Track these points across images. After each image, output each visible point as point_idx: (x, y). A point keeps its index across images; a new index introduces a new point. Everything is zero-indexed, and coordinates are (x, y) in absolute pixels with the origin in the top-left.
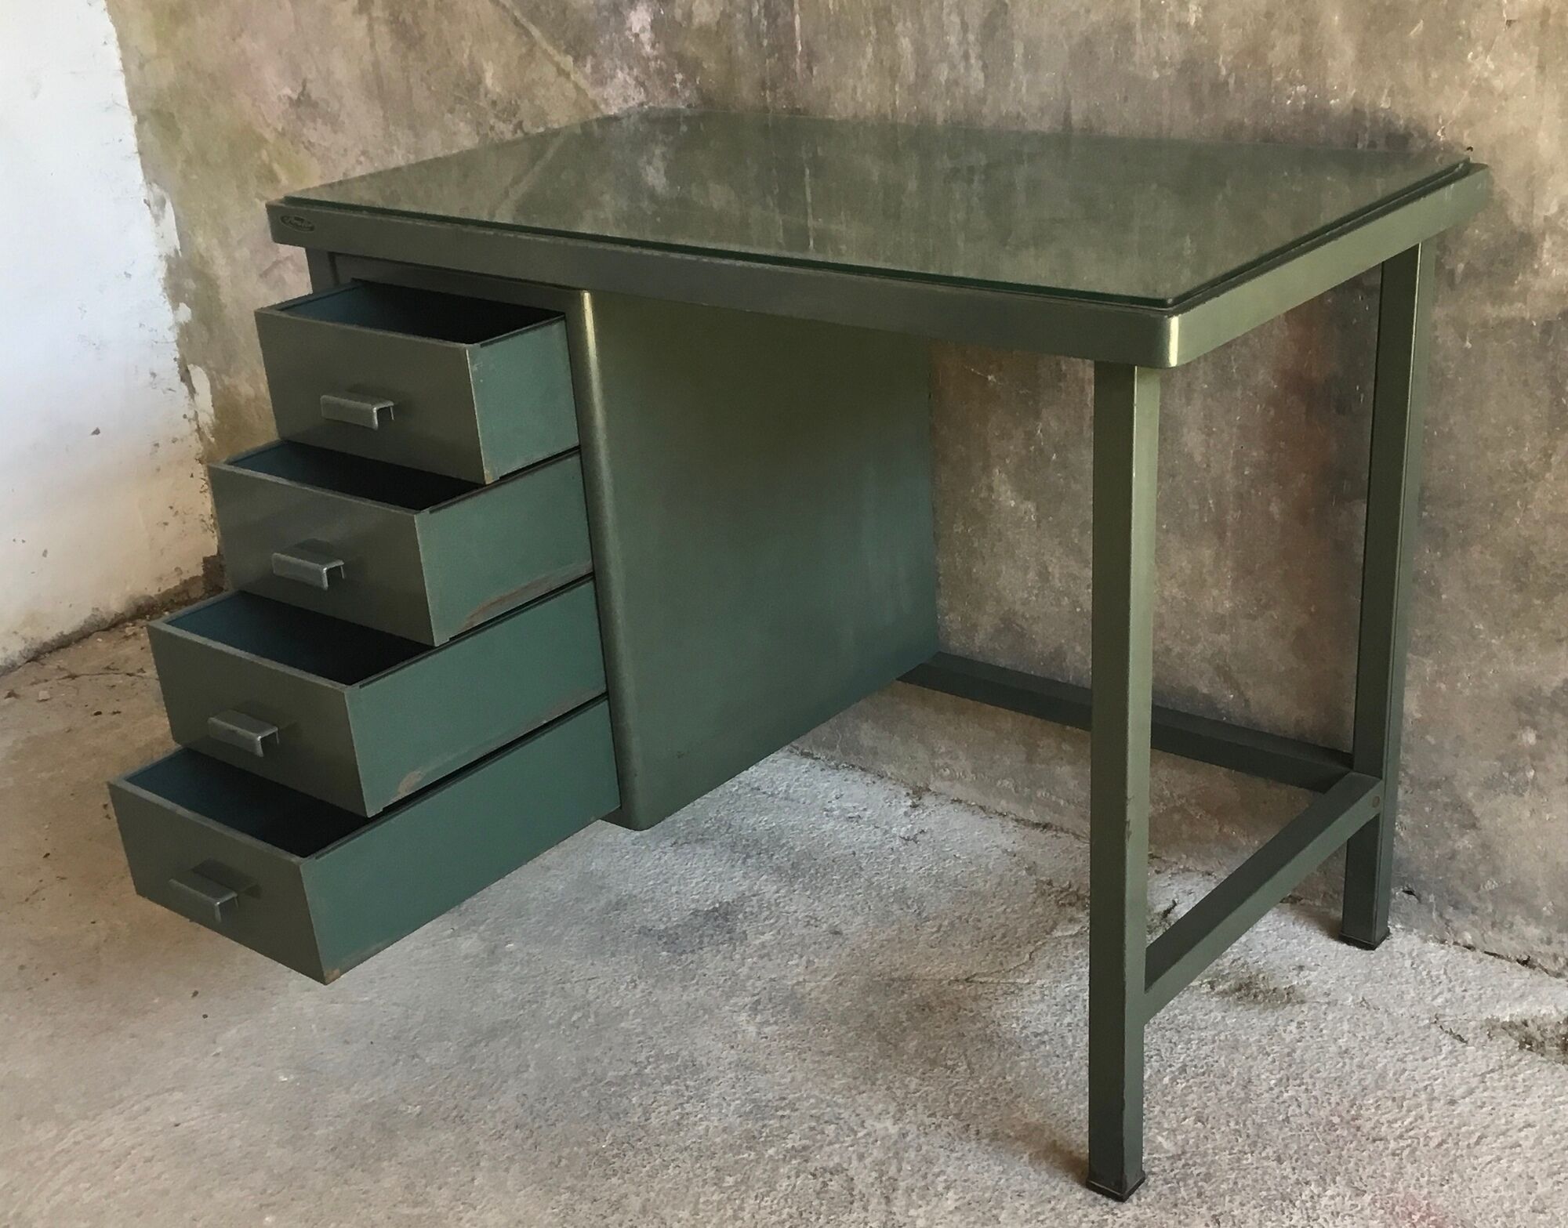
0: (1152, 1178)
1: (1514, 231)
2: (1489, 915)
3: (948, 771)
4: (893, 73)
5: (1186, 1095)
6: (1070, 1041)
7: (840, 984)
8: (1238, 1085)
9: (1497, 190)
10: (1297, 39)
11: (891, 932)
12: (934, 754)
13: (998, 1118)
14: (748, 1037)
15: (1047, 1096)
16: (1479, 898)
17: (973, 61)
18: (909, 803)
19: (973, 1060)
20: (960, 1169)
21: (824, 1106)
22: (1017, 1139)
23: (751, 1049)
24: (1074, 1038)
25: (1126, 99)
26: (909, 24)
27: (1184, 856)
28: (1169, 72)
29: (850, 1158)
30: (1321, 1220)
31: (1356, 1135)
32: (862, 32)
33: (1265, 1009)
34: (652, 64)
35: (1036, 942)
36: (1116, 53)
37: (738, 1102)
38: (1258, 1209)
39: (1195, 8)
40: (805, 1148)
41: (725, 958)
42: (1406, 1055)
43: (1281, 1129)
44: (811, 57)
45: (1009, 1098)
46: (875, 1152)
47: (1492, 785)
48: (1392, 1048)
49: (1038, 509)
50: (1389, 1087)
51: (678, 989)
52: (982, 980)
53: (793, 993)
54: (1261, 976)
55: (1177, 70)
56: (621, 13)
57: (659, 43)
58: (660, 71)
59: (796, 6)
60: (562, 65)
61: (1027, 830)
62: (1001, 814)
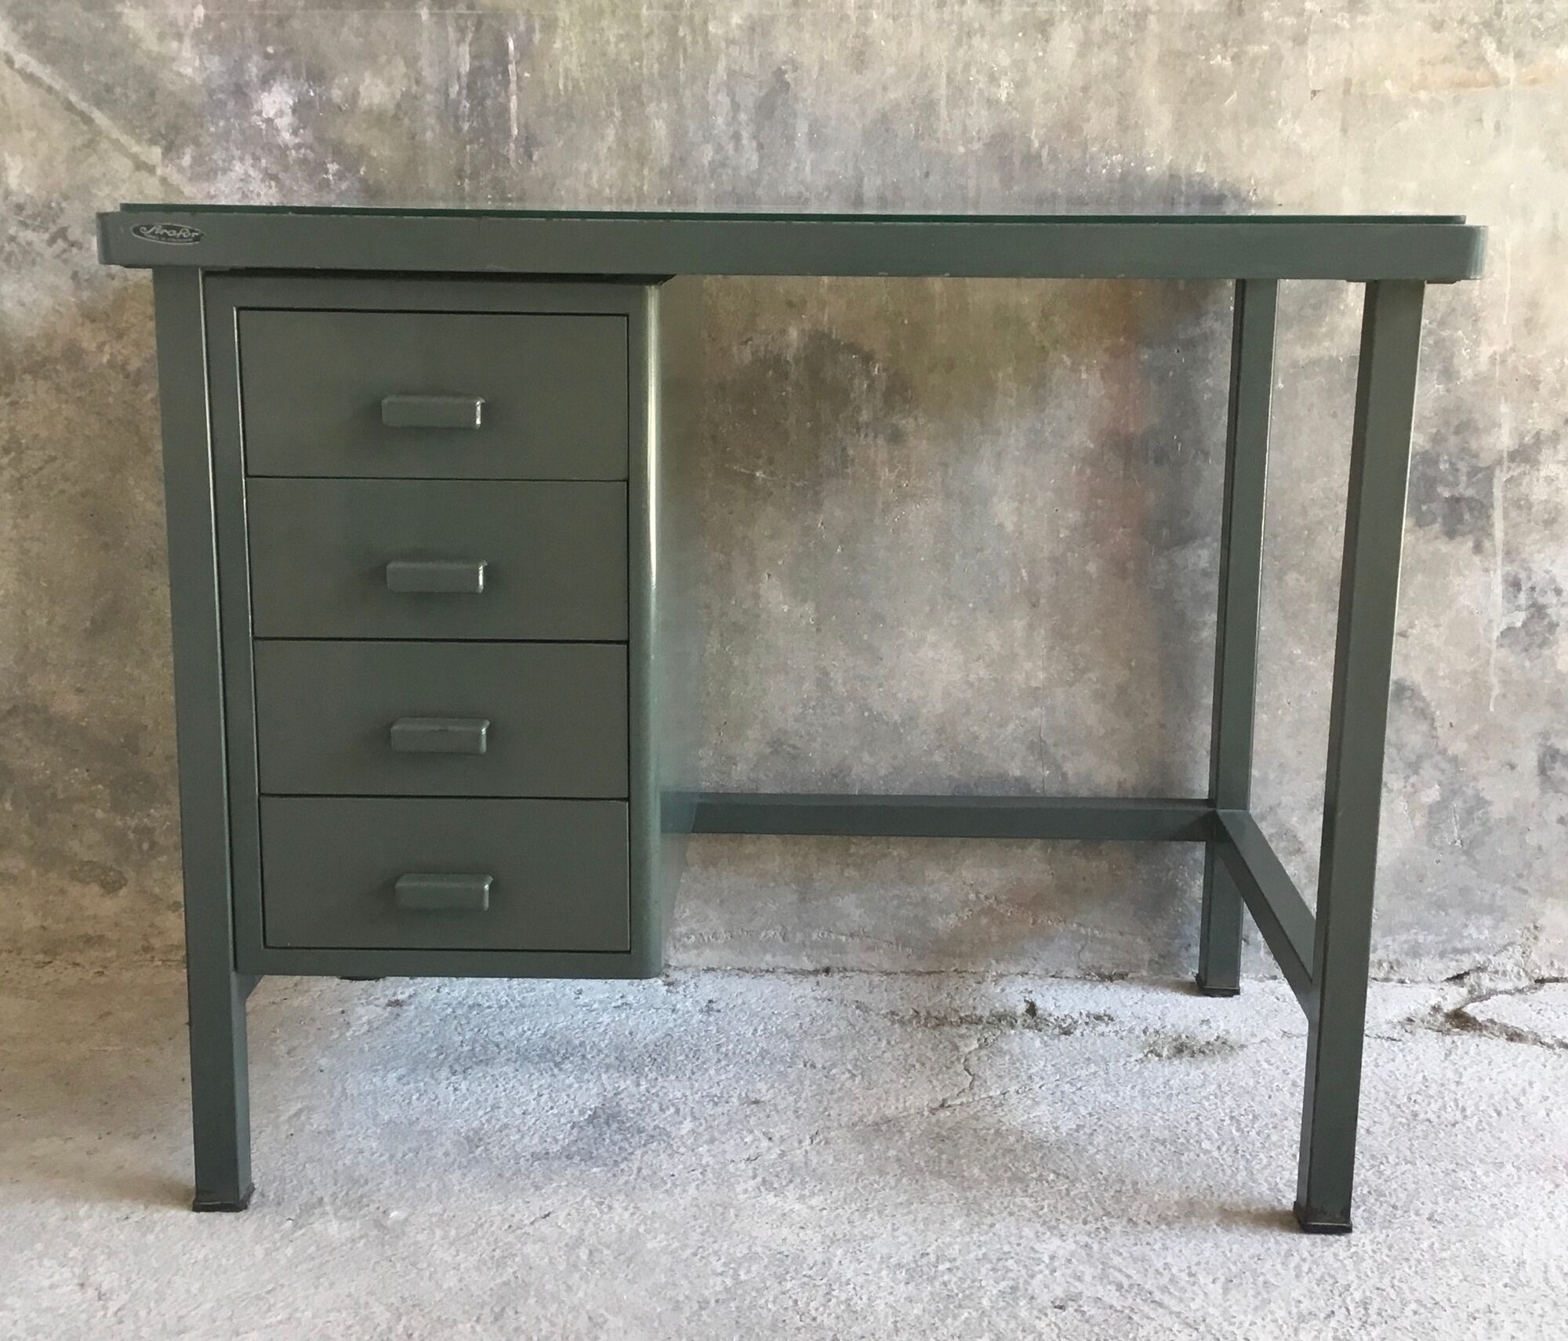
3: (693, 938)
4: (642, 158)
10: (1114, 111)
12: (674, 923)
17: (745, 142)
26: (665, 106)
27: (994, 962)
28: (976, 146)
32: (603, 113)
34: (293, 153)
36: (917, 130)
39: (1006, 84)
44: (529, 143)
49: (817, 609)
55: (985, 145)
56: (245, 95)
57: (304, 128)
58: (304, 161)
59: (513, 87)
60: (143, 158)
61: (812, 978)
62: (768, 971)
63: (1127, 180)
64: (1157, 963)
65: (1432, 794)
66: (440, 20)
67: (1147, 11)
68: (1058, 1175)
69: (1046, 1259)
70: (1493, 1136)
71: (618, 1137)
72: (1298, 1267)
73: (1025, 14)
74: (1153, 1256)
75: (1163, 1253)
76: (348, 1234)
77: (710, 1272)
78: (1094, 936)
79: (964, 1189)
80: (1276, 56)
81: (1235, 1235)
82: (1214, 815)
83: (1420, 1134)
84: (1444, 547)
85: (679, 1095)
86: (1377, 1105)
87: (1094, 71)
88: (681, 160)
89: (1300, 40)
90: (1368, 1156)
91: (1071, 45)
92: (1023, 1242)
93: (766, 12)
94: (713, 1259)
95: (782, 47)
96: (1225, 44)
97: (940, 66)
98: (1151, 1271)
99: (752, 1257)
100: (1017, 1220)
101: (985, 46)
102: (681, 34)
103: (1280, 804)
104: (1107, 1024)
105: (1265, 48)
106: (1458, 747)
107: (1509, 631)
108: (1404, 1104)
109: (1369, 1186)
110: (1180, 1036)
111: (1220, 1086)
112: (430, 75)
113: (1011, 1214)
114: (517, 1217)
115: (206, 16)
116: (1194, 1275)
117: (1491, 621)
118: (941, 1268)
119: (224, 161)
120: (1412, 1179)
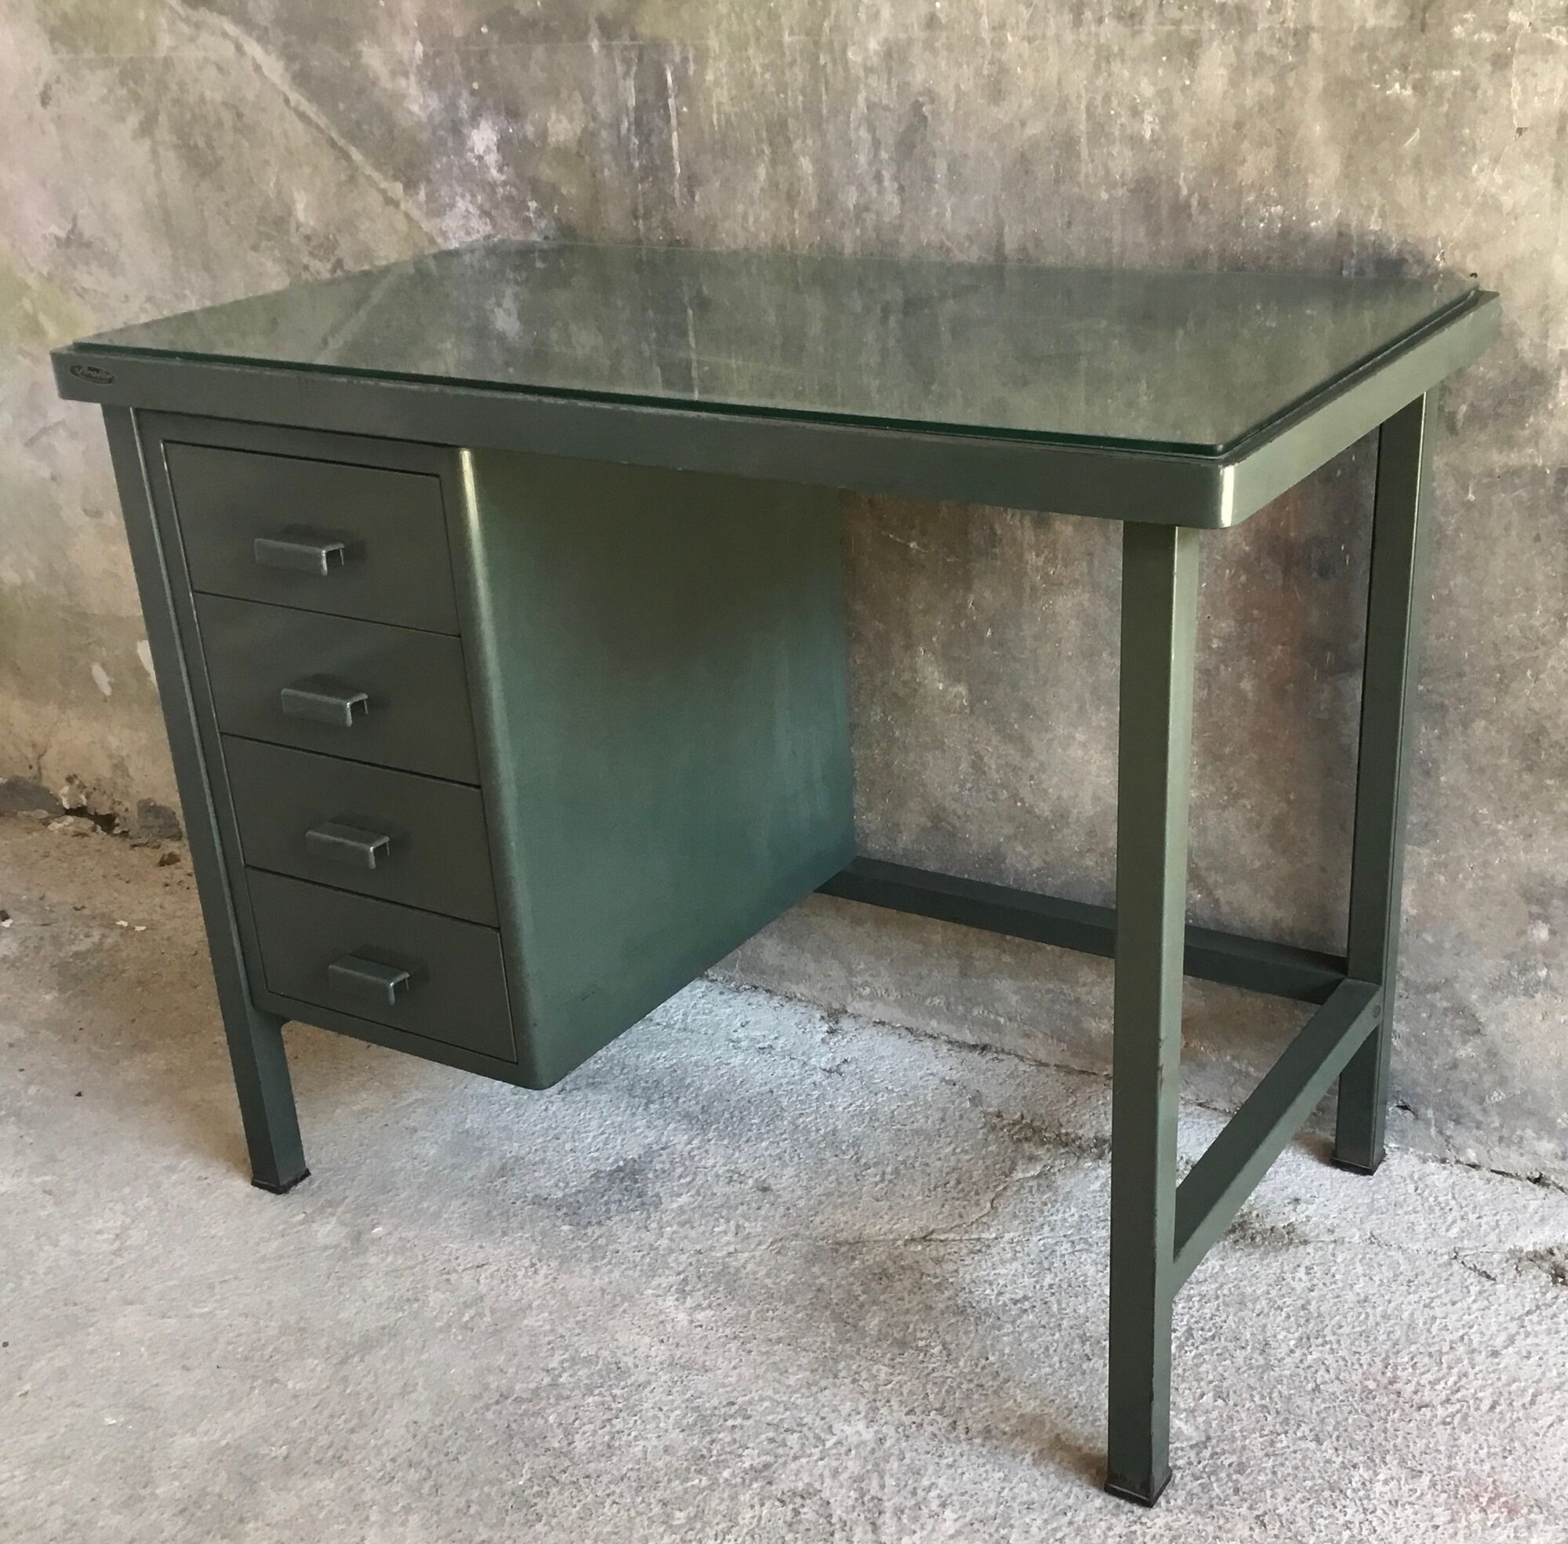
0: (1178, 1474)
1: (1524, 367)
2: (1495, 1129)
3: (868, 990)
4: (791, 198)
5: (1197, 1365)
6: (1055, 1308)
7: (778, 1253)
8: (1254, 1348)
9: (1506, 321)
10: (1271, 152)
11: (830, 1184)
12: (851, 972)
13: (988, 1410)
14: (679, 1328)
15: (1040, 1378)
16: (1485, 1111)
17: (887, 183)
18: (825, 1028)
19: (948, 1338)
20: (954, 1480)
21: (781, 1409)
22: (1014, 1436)
23: (684, 1342)
24: (1059, 1302)
25: (1069, 223)
26: (810, 142)
28: (1120, 192)
29: (821, 1476)
30: (1379, 1512)
31: (1397, 1402)
32: (754, 150)
33: (1267, 1253)
34: (500, 190)
35: (996, 1187)
36: (1057, 172)
37: (678, 1412)
38: (1307, 1504)
39: (1150, 119)
40: (767, 1466)
41: (638, 1228)
42: (1432, 1299)
43: (1312, 1400)
44: (692, 181)
45: (996, 1384)
46: (850, 1464)
47: (1498, 987)
48: (1416, 1292)
49: (970, 691)
50: (1422, 1340)
51: (588, 1271)
52: (942, 1237)
53: (726, 1266)
54: (1255, 1213)
55: (1130, 191)
56: (460, 132)
57: (507, 166)
58: (509, 198)
59: (674, 121)
60: (390, 193)
61: (965, 1053)
62: (930, 1036)
63: (1290, 237)
66: (607, 49)
67: (1309, 29)
73: (1169, 34)
78: (1248, 1073)
80: (1470, 85)
87: (1249, 103)
88: (828, 201)
89: (1501, 62)
91: (1223, 71)
93: (902, 36)
95: (919, 77)
96: (1404, 68)
97: (1079, 97)
101: (1126, 74)
102: (822, 61)
105: (1456, 73)
112: (604, 111)
115: (425, 54)
119: (449, 197)
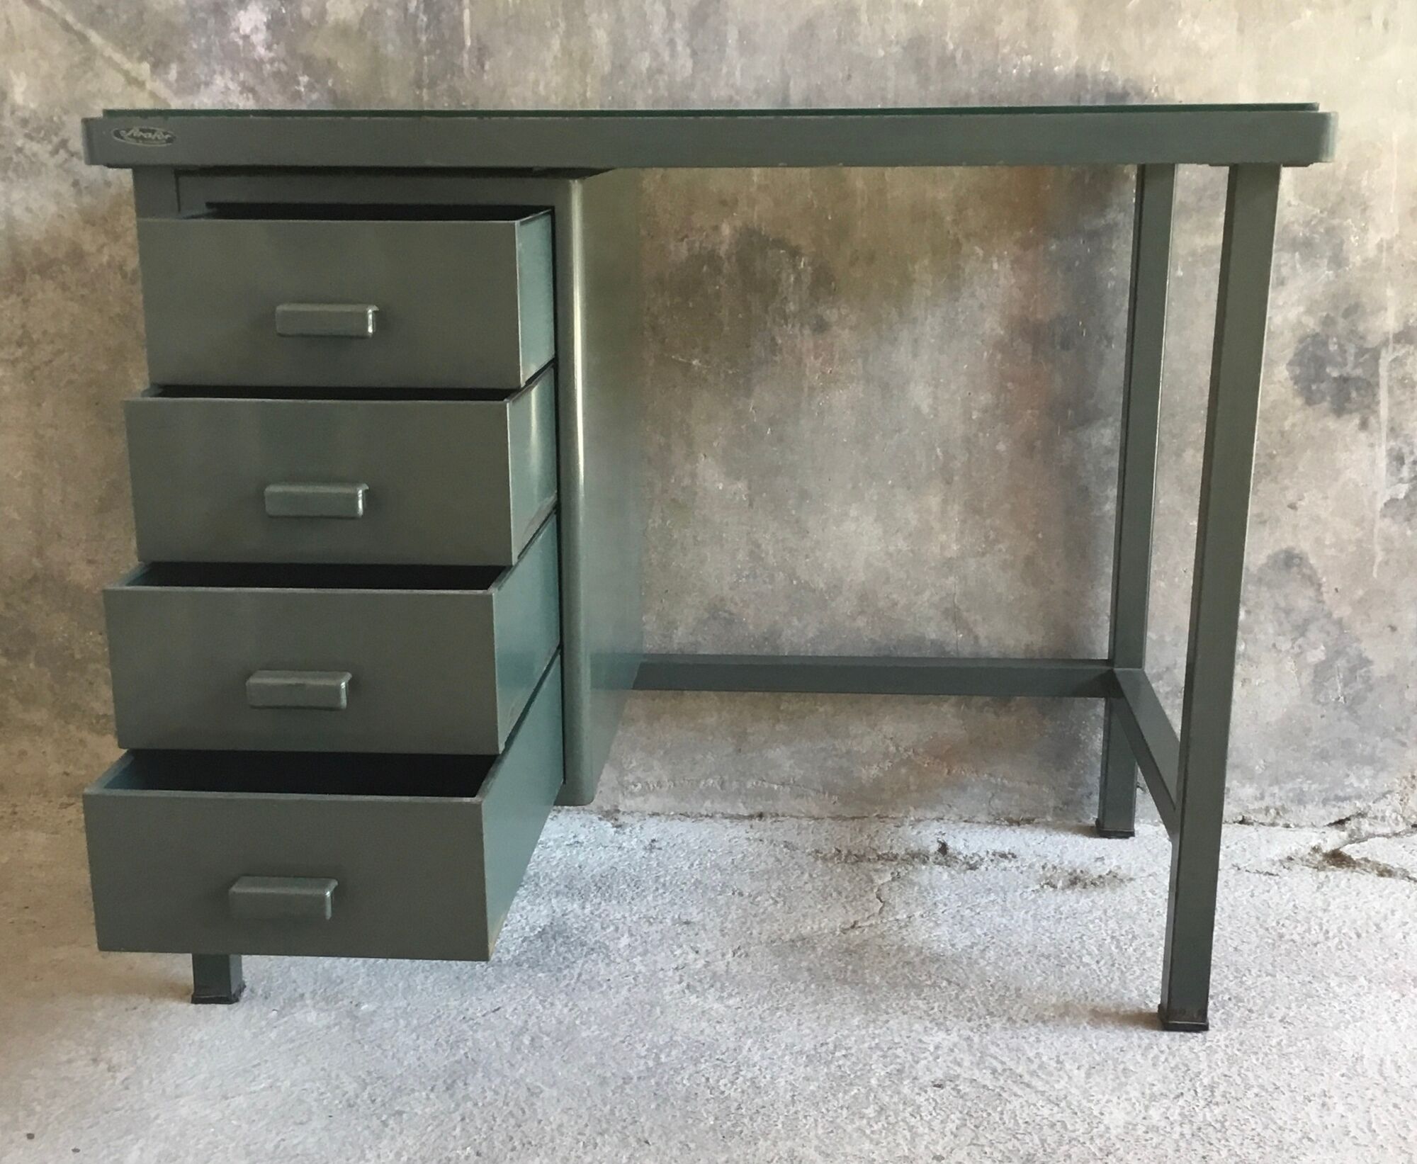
3: (639, 786)
4: (585, 66)
10: (1024, 14)
17: (680, 48)
18: (611, 824)
25: (849, 77)
26: (605, 16)
27: (912, 808)
28: (894, 50)
32: (548, 24)
34: (267, 67)
36: (839, 35)
44: (483, 52)
49: (749, 486)
54: (1078, 872)
56: (224, 13)
57: (278, 44)
58: (277, 75)
60: (133, 74)
61: (746, 822)
62: (707, 816)
63: (1038, 79)
64: (1061, 809)
65: (1317, 655)
68: (949, 982)
69: (932, 1048)
70: (1350, 954)
71: (562, 949)
72: (1156, 1057)
74: (1026, 1047)
75: (1036, 1045)
76: (325, 1022)
77: (634, 1055)
78: (1003, 785)
79: (864, 993)
81: (1103, 1032)
82: (1112, 673)
83: (1283, 952)
84: (1332, 423)
85: (619, 916)
86: (1247, 928)
90: (1232, 969)
92: (913, 1035)
94: (639, 1046)
98: (1024, 1058)
99: (672, 1044)
100: (909, 1018)
103: (1175, 664)
104: (1010, 861)
106: (1343, 611)
107: (1393, 502)
108: (1273, 927)
109: (1230, 994)
110: (1075, 871)
111: (1105, 912)
113: (904, 1013)
114: (471, 1011)
116: (1062, 1063)
117: (1375, 493)
118: (838, 1054)
119: (206, 76)
120: (1270, 989)
